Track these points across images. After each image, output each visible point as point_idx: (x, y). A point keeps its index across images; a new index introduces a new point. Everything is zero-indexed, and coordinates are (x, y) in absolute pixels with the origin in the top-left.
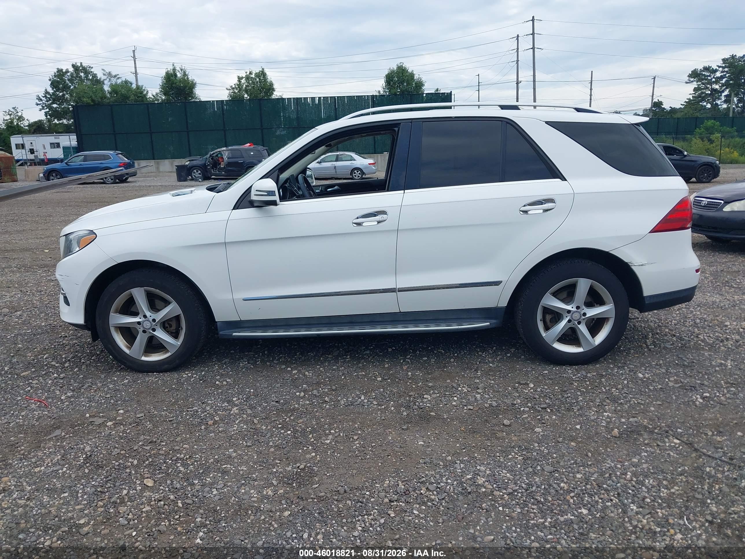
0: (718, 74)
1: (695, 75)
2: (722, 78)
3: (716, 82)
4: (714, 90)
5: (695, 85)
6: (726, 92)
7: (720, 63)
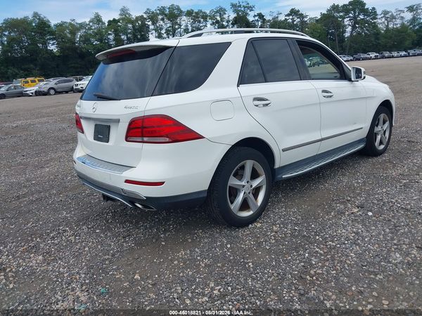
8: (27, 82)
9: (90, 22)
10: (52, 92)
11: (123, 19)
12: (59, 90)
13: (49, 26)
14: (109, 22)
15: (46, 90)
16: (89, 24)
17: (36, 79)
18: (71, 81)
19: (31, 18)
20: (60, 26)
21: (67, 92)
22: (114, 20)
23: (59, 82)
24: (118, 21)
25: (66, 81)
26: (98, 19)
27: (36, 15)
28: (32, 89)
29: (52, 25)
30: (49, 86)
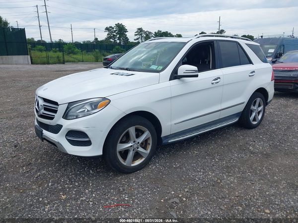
0: (115, 29)
1: (107, 29)
2: (116, 31)
3: (114, 32)
4: (114, 35)
5: (107, 33)
6: (118, 36)
7: (115, 25)
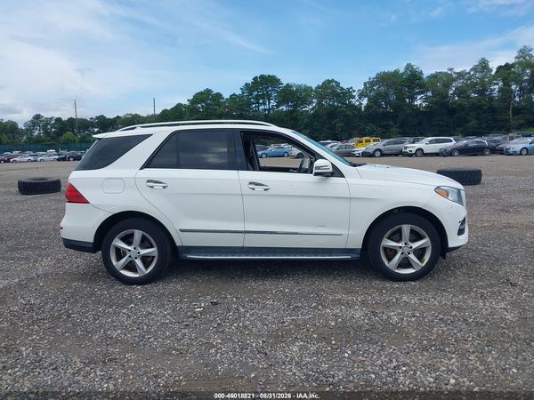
8: (361, 142)
9: (472, 70)
10: (378, 154)
11: (520, 63)
12: (385, 152)
13: (420, 78)
14: (500, 68)
15: (371, 151)
16: (469, 73)
17: (371, 139)
18: (402, 143)
19: (402, 70)
20: (434, 77)
21: (396, 155)
22: (507, 65)
23: (388, 144)
24: (513, 66)
25: (395, 143)
26: (483, 66)
27: (409, 66)
28: (360, 149)
29: (425, 76)
30: (375, 148)
